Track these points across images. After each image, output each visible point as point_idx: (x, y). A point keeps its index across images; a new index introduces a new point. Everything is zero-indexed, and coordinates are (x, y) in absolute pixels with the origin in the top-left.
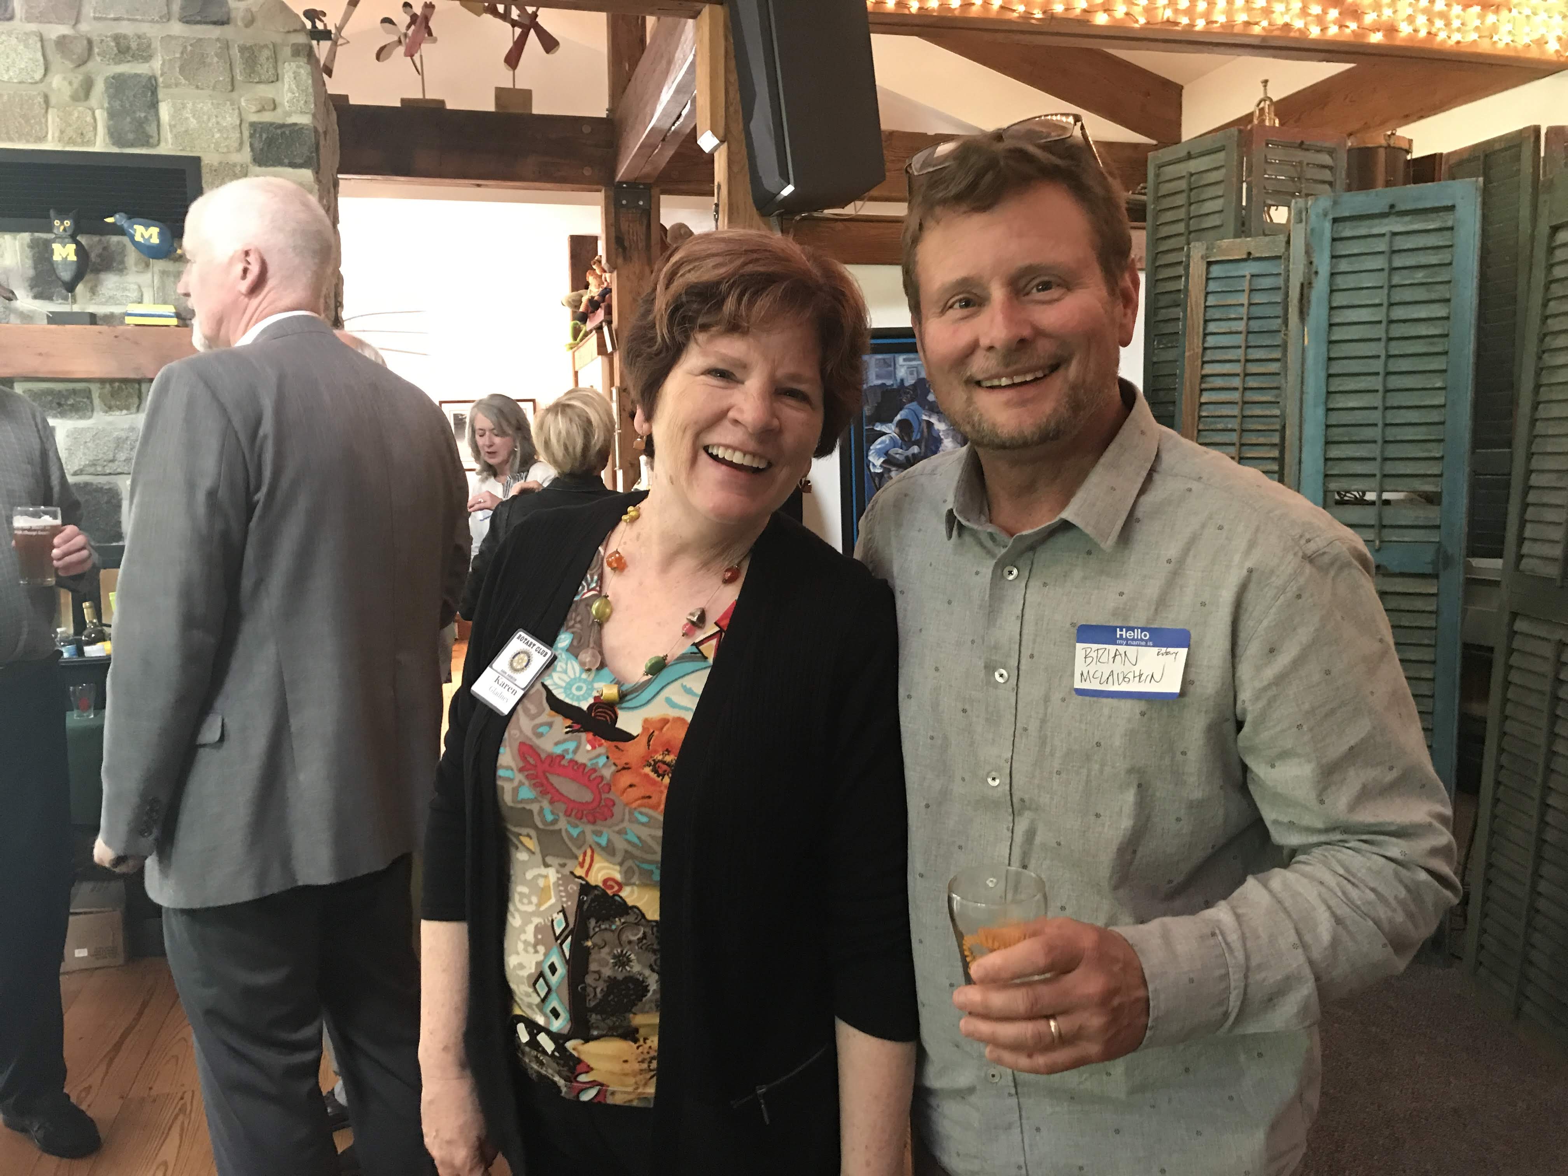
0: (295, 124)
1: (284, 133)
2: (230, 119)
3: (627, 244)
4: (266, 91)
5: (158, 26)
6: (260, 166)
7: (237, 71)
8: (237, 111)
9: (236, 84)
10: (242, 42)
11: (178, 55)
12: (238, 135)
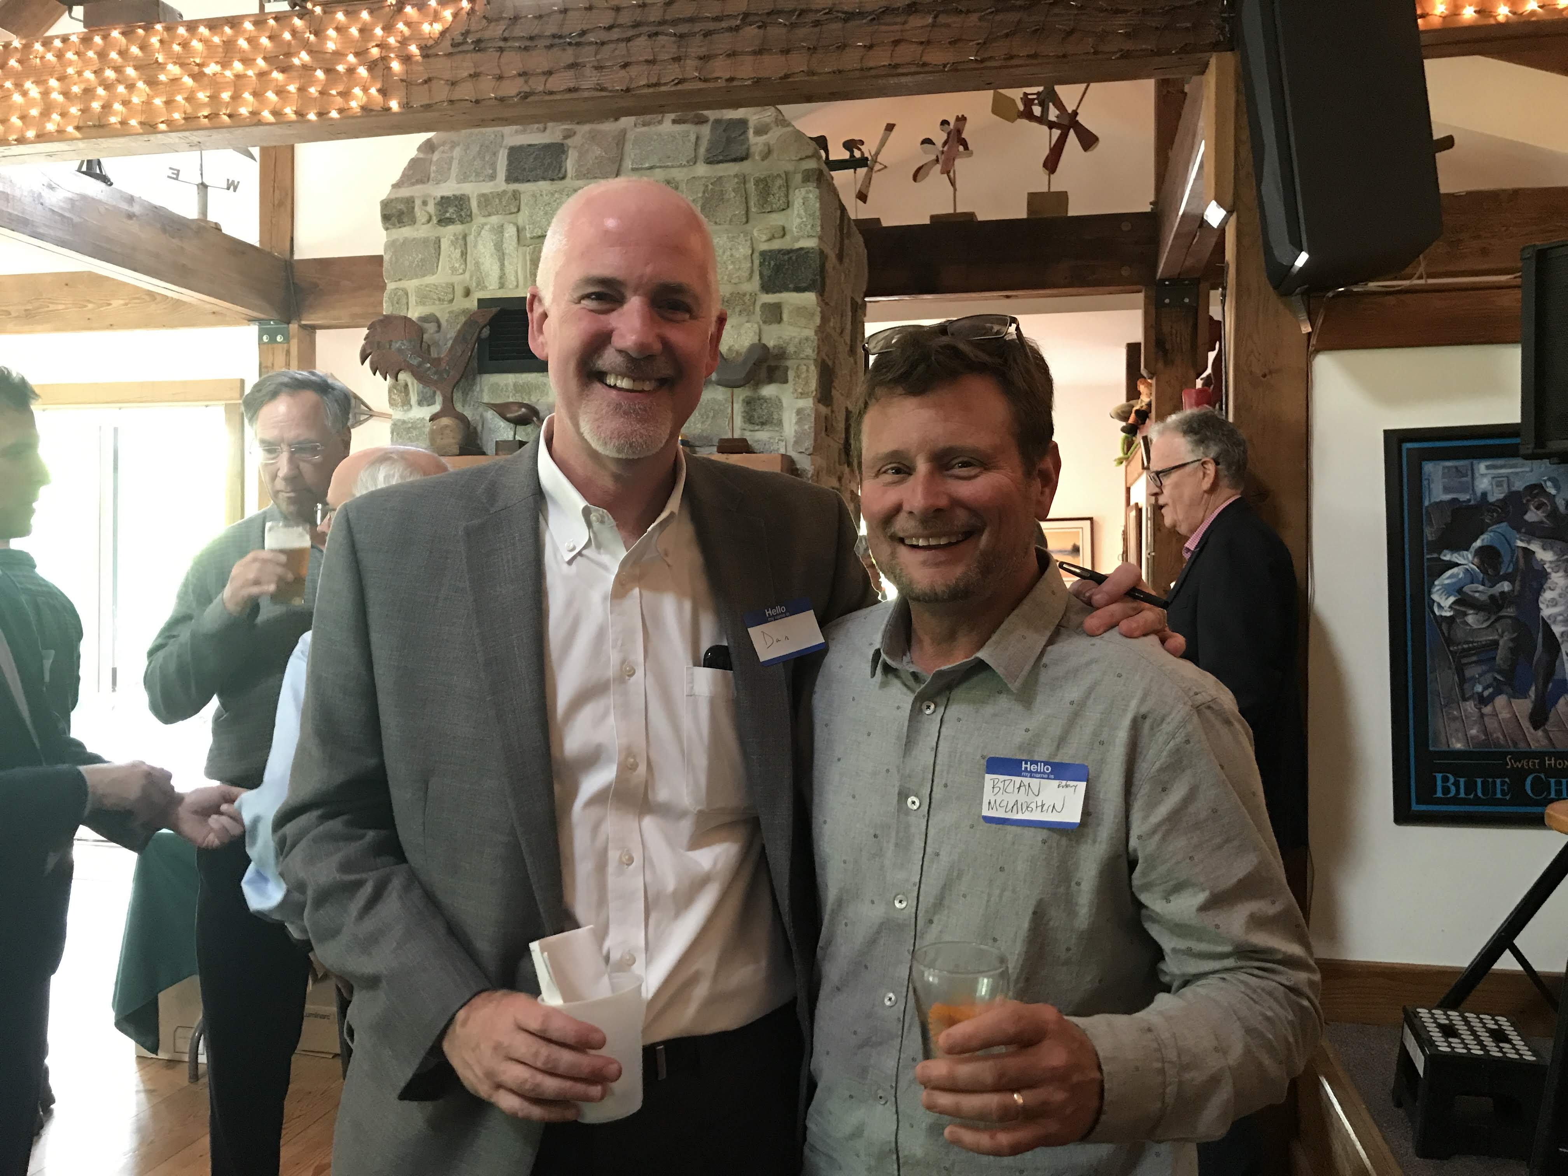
0: (801, 249)
1: (790, 258)
2: (743, 250)
3: (1168, 346)
4: (776, 220)
5: (685, 170)
6: (767, 293)
7: (752, 204)
8: (749, 243)
9: (751, 215)
10: (757, 175)
11: (700, 195)
12: (749, 265)
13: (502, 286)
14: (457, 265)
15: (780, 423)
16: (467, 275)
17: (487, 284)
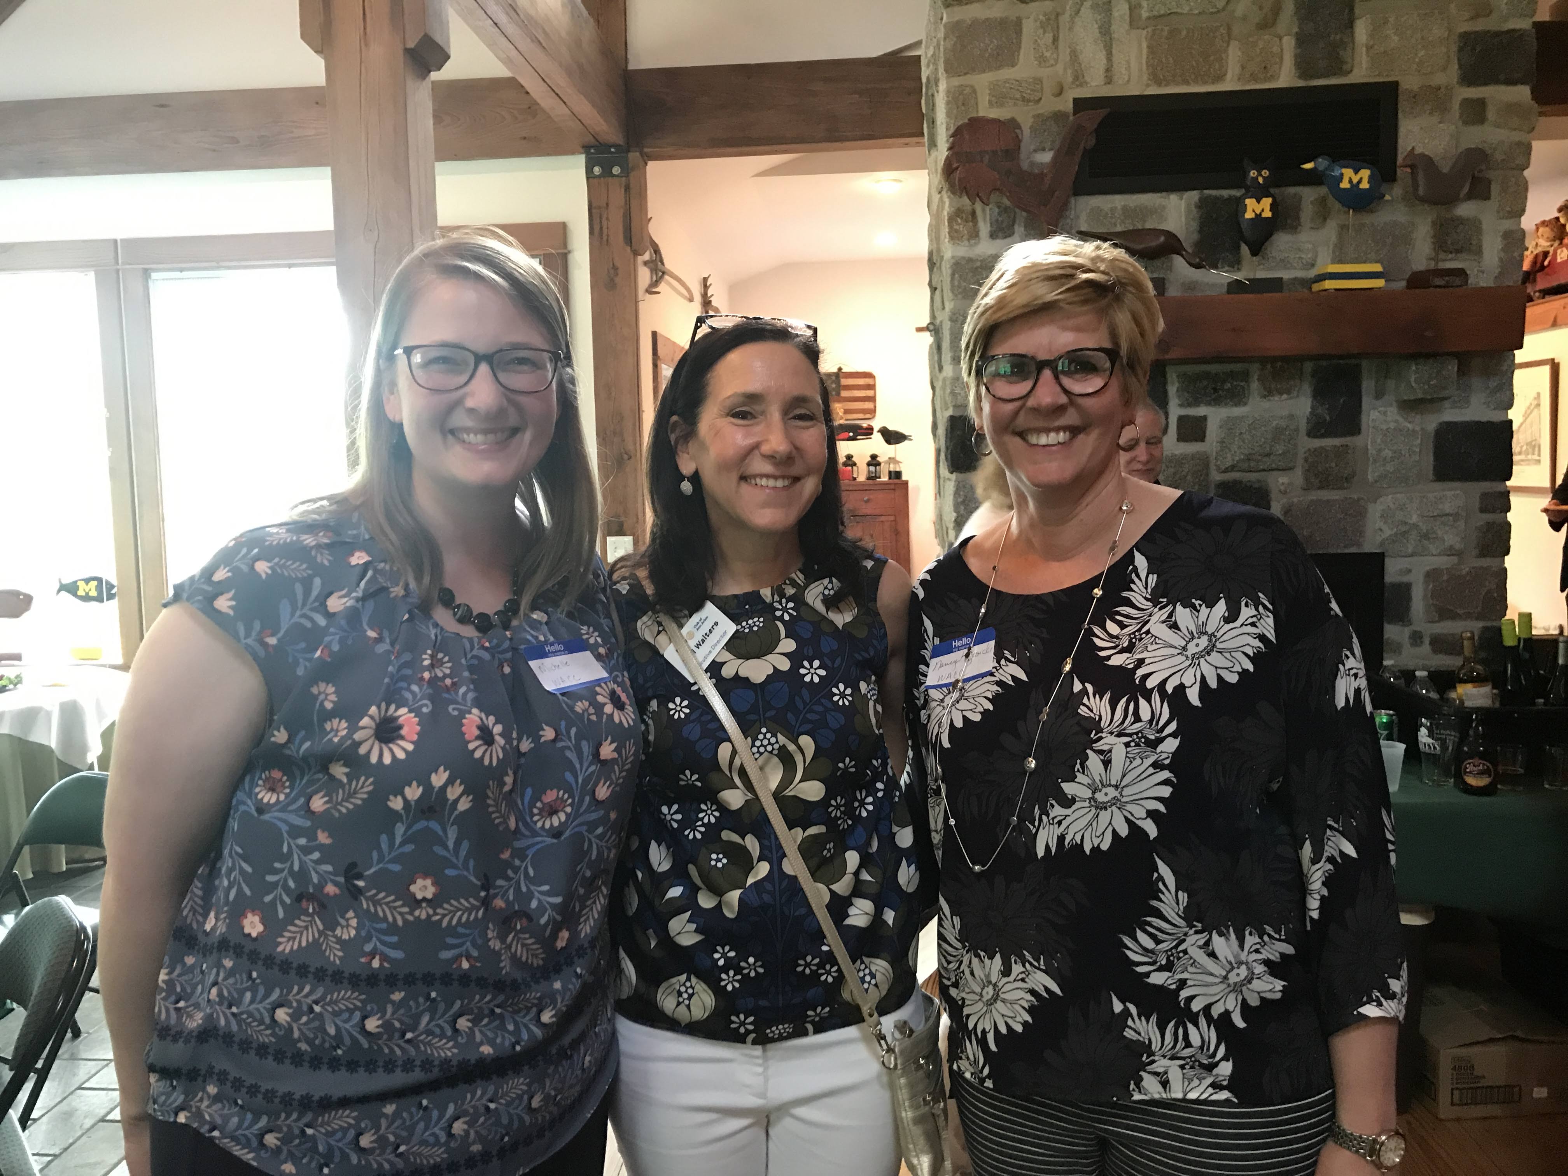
0: (1513, 30)
1: (1499, 43)
2: (1438, 31)
6: (1469, 86)
8: (1444, 22)
12: (1445, 50)
13: (1109, 80)
14: (1048, 54)
15: (1479, 252)
16: (1060, 68)
17: (1087, 78)
